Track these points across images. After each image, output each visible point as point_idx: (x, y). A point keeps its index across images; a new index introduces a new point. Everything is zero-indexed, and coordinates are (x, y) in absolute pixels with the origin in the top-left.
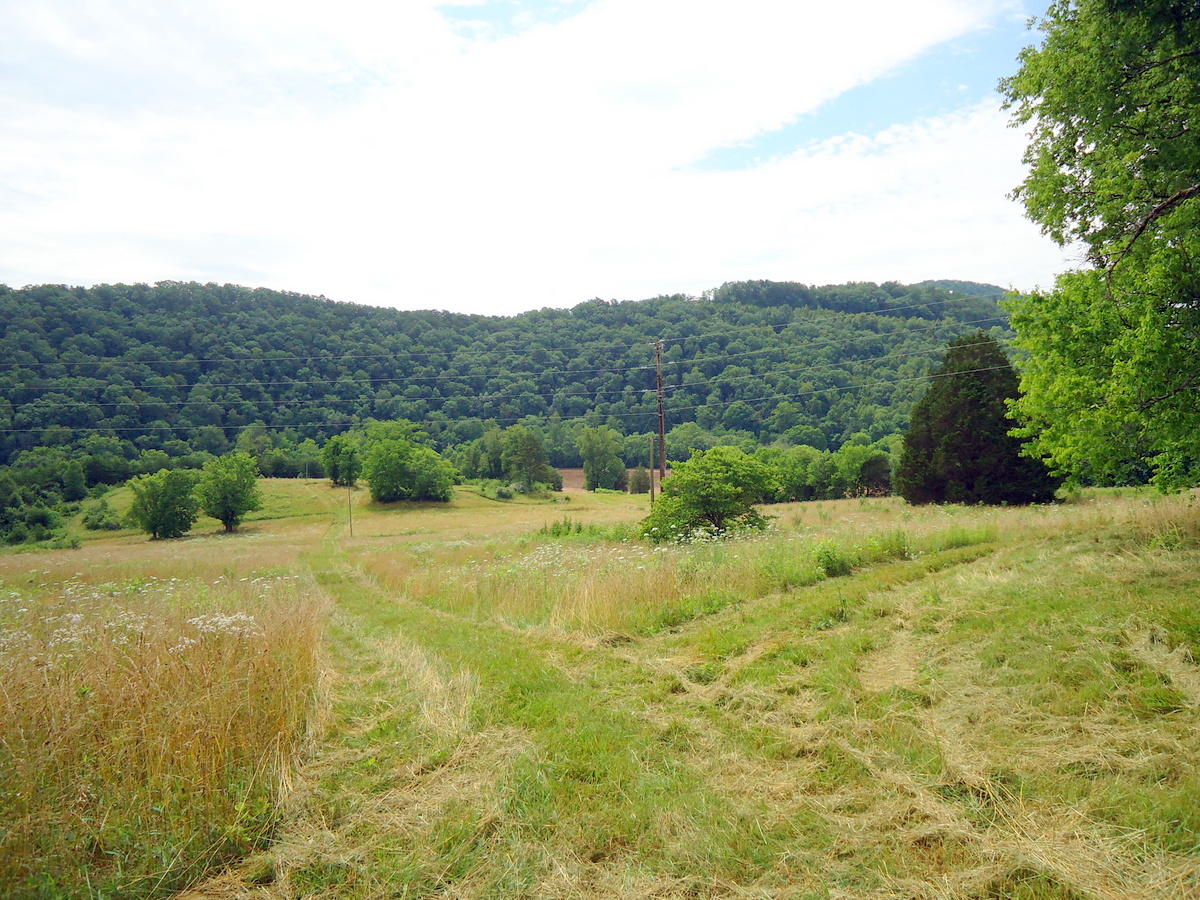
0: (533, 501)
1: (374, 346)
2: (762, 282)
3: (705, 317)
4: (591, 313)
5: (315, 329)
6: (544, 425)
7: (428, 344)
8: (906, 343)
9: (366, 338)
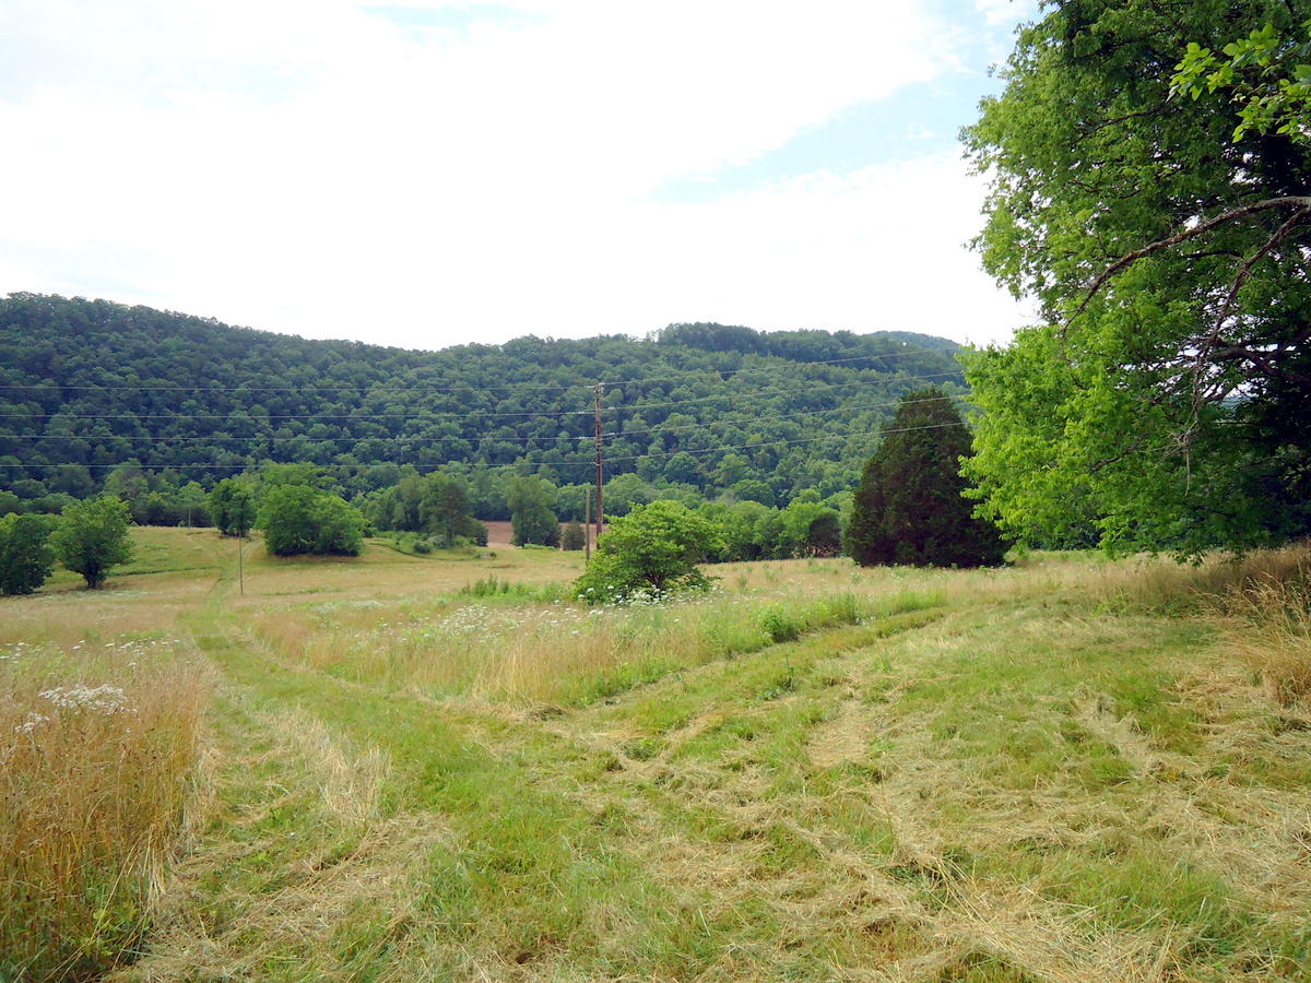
0: (452, 556)
1: (275, 378)
2: (709, 325)
3: (648, 361)
4: (524, 350)
5: (203, 356)
6: (469, 472)
7: (338, 378)
8: (857, 396)
9: (265, 368)
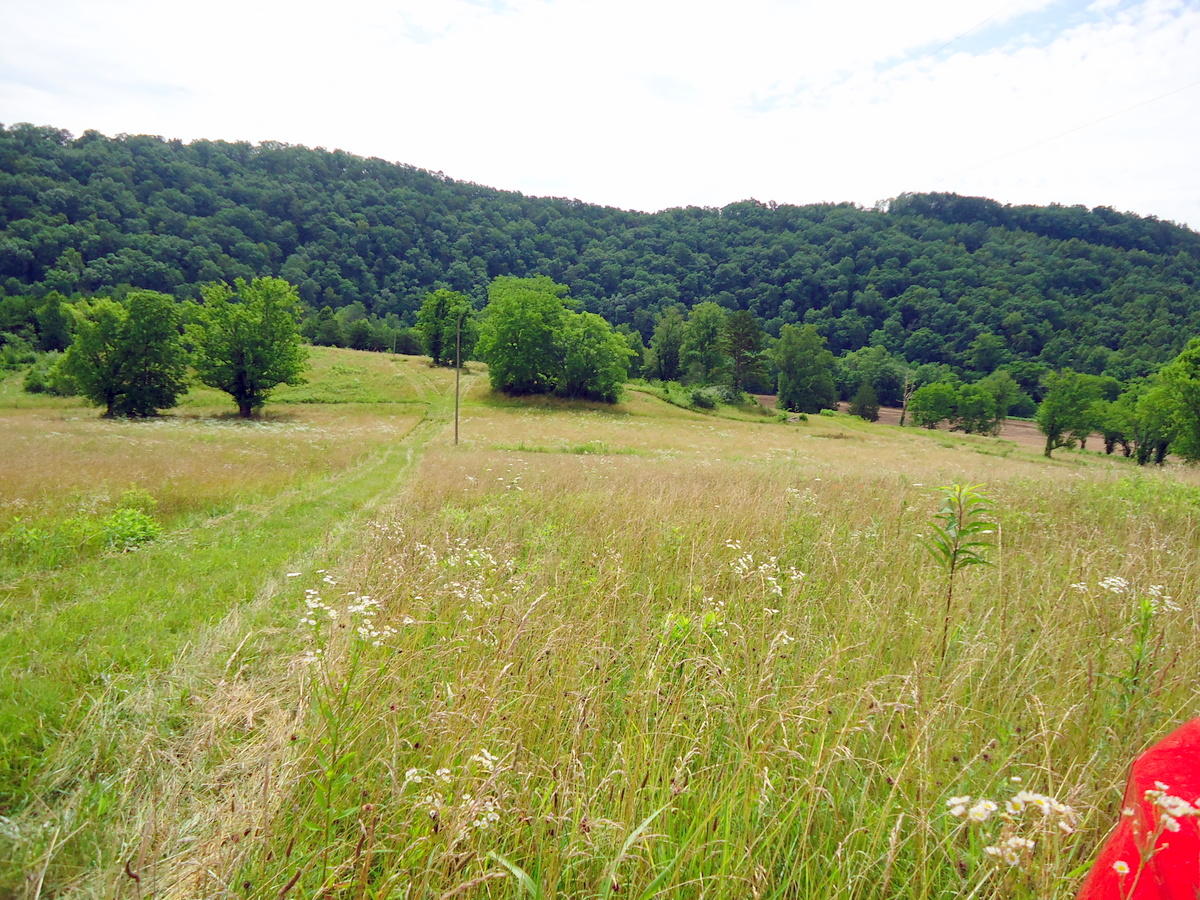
1: (493, 231)
2: (947, 195)
3: (881, 229)
4: (745, 214)
5: (428, 206)
7: (555, 234)
8: (1130, 277)
9: (486, 221)
